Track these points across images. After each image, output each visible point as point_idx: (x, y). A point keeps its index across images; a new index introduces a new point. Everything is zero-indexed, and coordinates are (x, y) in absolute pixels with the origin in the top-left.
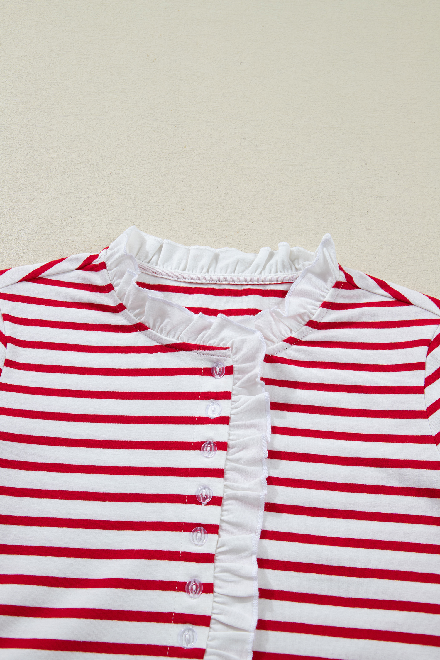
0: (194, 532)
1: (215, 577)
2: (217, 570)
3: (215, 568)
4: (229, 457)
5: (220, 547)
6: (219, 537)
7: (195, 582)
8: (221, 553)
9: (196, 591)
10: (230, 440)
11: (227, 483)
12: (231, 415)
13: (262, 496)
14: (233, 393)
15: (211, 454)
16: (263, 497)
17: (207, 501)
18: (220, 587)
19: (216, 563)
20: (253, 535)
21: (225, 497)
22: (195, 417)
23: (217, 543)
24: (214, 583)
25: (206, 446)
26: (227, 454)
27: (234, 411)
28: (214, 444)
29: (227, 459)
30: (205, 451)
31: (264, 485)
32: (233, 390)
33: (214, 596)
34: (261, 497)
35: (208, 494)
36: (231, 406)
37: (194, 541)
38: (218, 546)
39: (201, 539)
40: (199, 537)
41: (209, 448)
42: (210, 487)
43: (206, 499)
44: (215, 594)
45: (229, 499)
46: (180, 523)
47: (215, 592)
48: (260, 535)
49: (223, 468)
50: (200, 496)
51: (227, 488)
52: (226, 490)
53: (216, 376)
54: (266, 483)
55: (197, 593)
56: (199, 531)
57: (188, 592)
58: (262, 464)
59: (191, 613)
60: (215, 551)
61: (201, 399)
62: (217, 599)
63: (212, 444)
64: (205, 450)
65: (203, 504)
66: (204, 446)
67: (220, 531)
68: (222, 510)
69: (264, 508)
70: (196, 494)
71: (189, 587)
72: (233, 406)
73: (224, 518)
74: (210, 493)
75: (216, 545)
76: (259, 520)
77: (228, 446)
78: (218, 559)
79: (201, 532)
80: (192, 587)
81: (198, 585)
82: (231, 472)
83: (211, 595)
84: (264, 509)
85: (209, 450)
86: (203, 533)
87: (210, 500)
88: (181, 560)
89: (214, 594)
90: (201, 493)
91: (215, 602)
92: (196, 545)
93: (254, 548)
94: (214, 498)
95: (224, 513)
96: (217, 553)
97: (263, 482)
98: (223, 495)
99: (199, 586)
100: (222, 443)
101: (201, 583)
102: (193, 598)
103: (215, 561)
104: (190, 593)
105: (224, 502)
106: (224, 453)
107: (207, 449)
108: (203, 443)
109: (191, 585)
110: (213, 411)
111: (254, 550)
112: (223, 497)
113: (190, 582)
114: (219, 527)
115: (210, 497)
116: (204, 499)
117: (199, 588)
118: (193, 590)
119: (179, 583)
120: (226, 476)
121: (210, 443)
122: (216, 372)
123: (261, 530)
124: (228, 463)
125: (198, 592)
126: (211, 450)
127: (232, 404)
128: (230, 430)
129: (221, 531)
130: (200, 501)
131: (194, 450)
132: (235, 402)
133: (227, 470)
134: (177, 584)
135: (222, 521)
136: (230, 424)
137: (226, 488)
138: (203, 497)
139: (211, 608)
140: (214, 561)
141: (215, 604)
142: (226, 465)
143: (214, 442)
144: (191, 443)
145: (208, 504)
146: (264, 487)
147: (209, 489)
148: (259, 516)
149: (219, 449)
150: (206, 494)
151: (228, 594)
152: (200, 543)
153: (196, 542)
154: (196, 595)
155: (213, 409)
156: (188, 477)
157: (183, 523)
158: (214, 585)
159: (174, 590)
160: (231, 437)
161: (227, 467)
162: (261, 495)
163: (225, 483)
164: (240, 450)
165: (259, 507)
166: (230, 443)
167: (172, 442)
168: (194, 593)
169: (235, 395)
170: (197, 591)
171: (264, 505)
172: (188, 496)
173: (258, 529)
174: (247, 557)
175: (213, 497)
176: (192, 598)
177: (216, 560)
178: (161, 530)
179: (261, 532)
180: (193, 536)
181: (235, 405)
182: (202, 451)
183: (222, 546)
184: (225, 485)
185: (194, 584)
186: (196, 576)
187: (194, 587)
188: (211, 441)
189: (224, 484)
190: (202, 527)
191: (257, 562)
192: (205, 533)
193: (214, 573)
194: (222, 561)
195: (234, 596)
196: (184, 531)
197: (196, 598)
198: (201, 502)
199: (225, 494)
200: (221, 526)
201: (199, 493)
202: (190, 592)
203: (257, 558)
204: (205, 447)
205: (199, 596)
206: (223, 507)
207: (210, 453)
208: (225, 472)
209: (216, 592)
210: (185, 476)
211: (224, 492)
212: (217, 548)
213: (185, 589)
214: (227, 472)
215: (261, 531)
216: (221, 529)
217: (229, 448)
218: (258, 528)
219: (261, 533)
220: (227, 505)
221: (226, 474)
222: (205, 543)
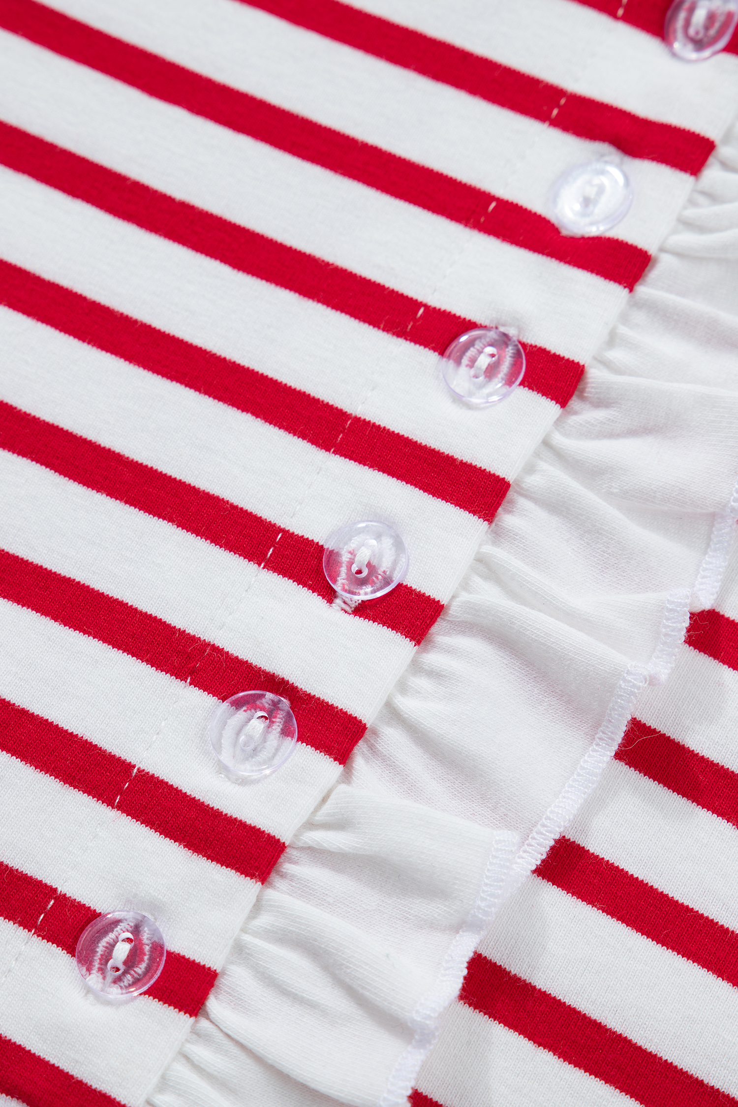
0: (238, 705)
1: (240, 950)
2: (264, 920)
3: (258, 907)
4: (559, 440)
5: (327, 826)
6: (347, 777)
7: (136, 930)
8: (317, 853)
9: (125, 973)
10: (607, 364)
11: (499, 554)
12: (662, 250)
13: (629, 678)
14: (723, 151)
15: (486, 391)
16: (634, 686)
17: (366, 594)
18: (239, 1003)
19: (274, 888)
20: (510, 837)
21: (455, 611)
22: (488, 197)
23: (319, 799)
24: (224, 973)
25: (478, 345)
26: (558, 422)
27: (687, 239)
28: (518, 351)
29: (546, 443)
30: (463, 369)
31: (666, 635)
32: (728, 137)
33: (195, 1031)
34: (625, 680)
35: (384, 565)
36: (685, 208)
37: (218, 747)
38: (320, 817)
39: (255, 750)
40: (250, 738)
41: (484, 361)
42: (406, 540)
43: (363, 582)
44: (203, 1023)
45: (470, 628)
46: (193, 639)
47: (208, 1017)
48: (544, 857)
49: (510, 477)
50: (345, 558)
51: (486, 578)
52: (477, 581)
53: (677, 46)
54: (680, 630)
55: (126, 983)
56: (262, 709)
57: (86, 961)
58: (709, 539)
59: (53, 1061)
60: (296, 836)
61: (555, 123)
62: (201, 1052)
63: (510, 351)
64: (465, 361)
65: (338, 601)
66: (470, 343)
67: (360, 753)
68: (416, 667)
69: (620, 741)
70: (329, 545)
71: (99, 939)
72: (691, 213)
73: (407, 705)
74: (395, 563)
75: (312, 809)
76: (571, 786)
77: (580, 387)
78: (292, 878)
79: (269, 718)
80: (111, 947)
81: (147, 949)
82: (541, 514)
83: (183, 1020)
84: (615, 747)
85: (484, 367)
86: (277, 727)
87: (379, 594)
88: (121, 807)
89: (196, 1022)
90: (352, 545)
91: (187, 1058)
92: (223, 769)
93: (483, 899)
94: (402, 591)
95: (421, 682)
96: (300, 844)
97: (668, 619)
98: (453, 597)
99: (146, 958)
100: (557, 359)
101: (161, 947)
102: (97, 997)
103: (274, 877)
104: (89, 970)
105: (439, 632)
106: (548, 408)
107: (473, 362)
108: (469, 326)
109: (111, 936)
110: (587, 202)
111: (479, 908)
112: (449, 606)
113: (117, 922)
114: (367, 734)
115: (387, 582)
116: (359, 580)
117: (143, 966)
118: (110, 963)
119: (63, 900)
120: (506, 518)
121: (505, 339)
122: (687, 23)
123: (557, 837)
124: (543, 465)
125: (128, 979)
126: (491, 371)
127: (692, 202)
128: (624, 318)
129: (367, 760)
130: (335, 581)
131: (411, 341)
132: (713, 197)
133: (526, 496)
134: (52, 902)
135: (392, 713)
136: (642, 289)
137: (480, 576)
138: (355, 568)
139: (155, 1080)
140: (269, 873)
141: (182, 1071)
142: (530, 469)
143: (524, 345)
144: (413, 304)
145: (363, 610)
146: (665, 643)
147: (399, 545)
148: (583, 768)
149: (532, 382)
150: (374, 562)
151: (260, 1050)
152: (246, 770)
153: (226, 757)
154: (115, 992)
155: (591, 192)
156: (328, 450)
157: (208, 644)
158: (216, 983)
159: (27, 923)
160: (616, 355)
161: (533, 481)
162: (628, 673)
163: (489, 549)
164: (632, 433)
165: (596, 726)
166: (595, 375)
167: (328, 264)
168: (111, 975)
169: (726, 166)
170: (129, 977)
171: (624, 729)
172: (288, 535)
173: (544, 826)
174: (432, 925)
175: (400, 586)
176: (91, 997)
177: (283, 876)
178: (89, 634)
179: (552, 843)
180: (225, 724)
181: (705, 211)
182: (451, 364)
183: (339, 824)
184: (481, 560)
185: (129, 940)
186: (156, 907)
187: (122, 951)
188: (512, 332)
189: (478, 553)
190: (285, 703)
191: (468, 968)
192: (286, 732)
193: (244, 930)
194: (305, 891)
195: (286, 1071)
196: (195, 683)
197: (108, 1003)
198: (337, 587)
199: (464, 597)
200: (375, 733)
201: (346, 544)
202: (96, 964)
203: (475, 953)
204: (472, 352)
205: (126, 1002)
206: (425, 651)
207: (481, 386)
208: (511, 502)
209: (212, 1016)
210: (314, 442)
211: (465, 585)
212: (310, 825)
213: (76, 939)
214: (522, 503)
215: (557, 842)
216: (372, 747)
217: (582, 398)
218: (548, 818)
219: (552, 848)
220: (449, 651)
221: (510, 512)
222: (266, 777)
